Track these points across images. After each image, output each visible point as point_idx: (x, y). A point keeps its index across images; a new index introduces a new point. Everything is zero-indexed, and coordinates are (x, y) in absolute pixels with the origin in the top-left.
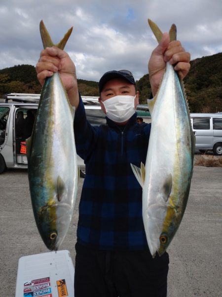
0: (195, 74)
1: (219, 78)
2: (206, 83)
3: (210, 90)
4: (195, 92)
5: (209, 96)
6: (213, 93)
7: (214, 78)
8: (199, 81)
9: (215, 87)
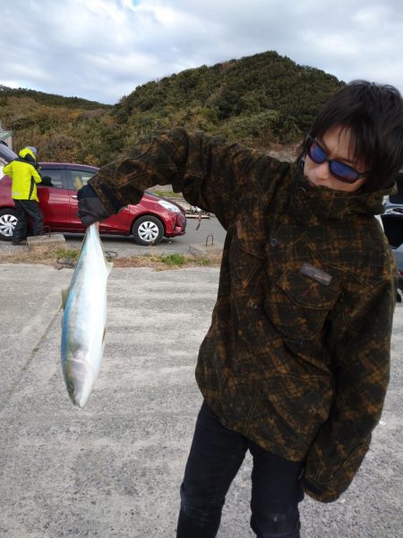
0: (221, 89)
1: (256, 99)
2: (235, 107)
3: (238, 121)
4: (214, 122)
5: (235, 132)
6: (244, 126)
7: (249, 97)
8: (225, 102)
9: (249, 115)
